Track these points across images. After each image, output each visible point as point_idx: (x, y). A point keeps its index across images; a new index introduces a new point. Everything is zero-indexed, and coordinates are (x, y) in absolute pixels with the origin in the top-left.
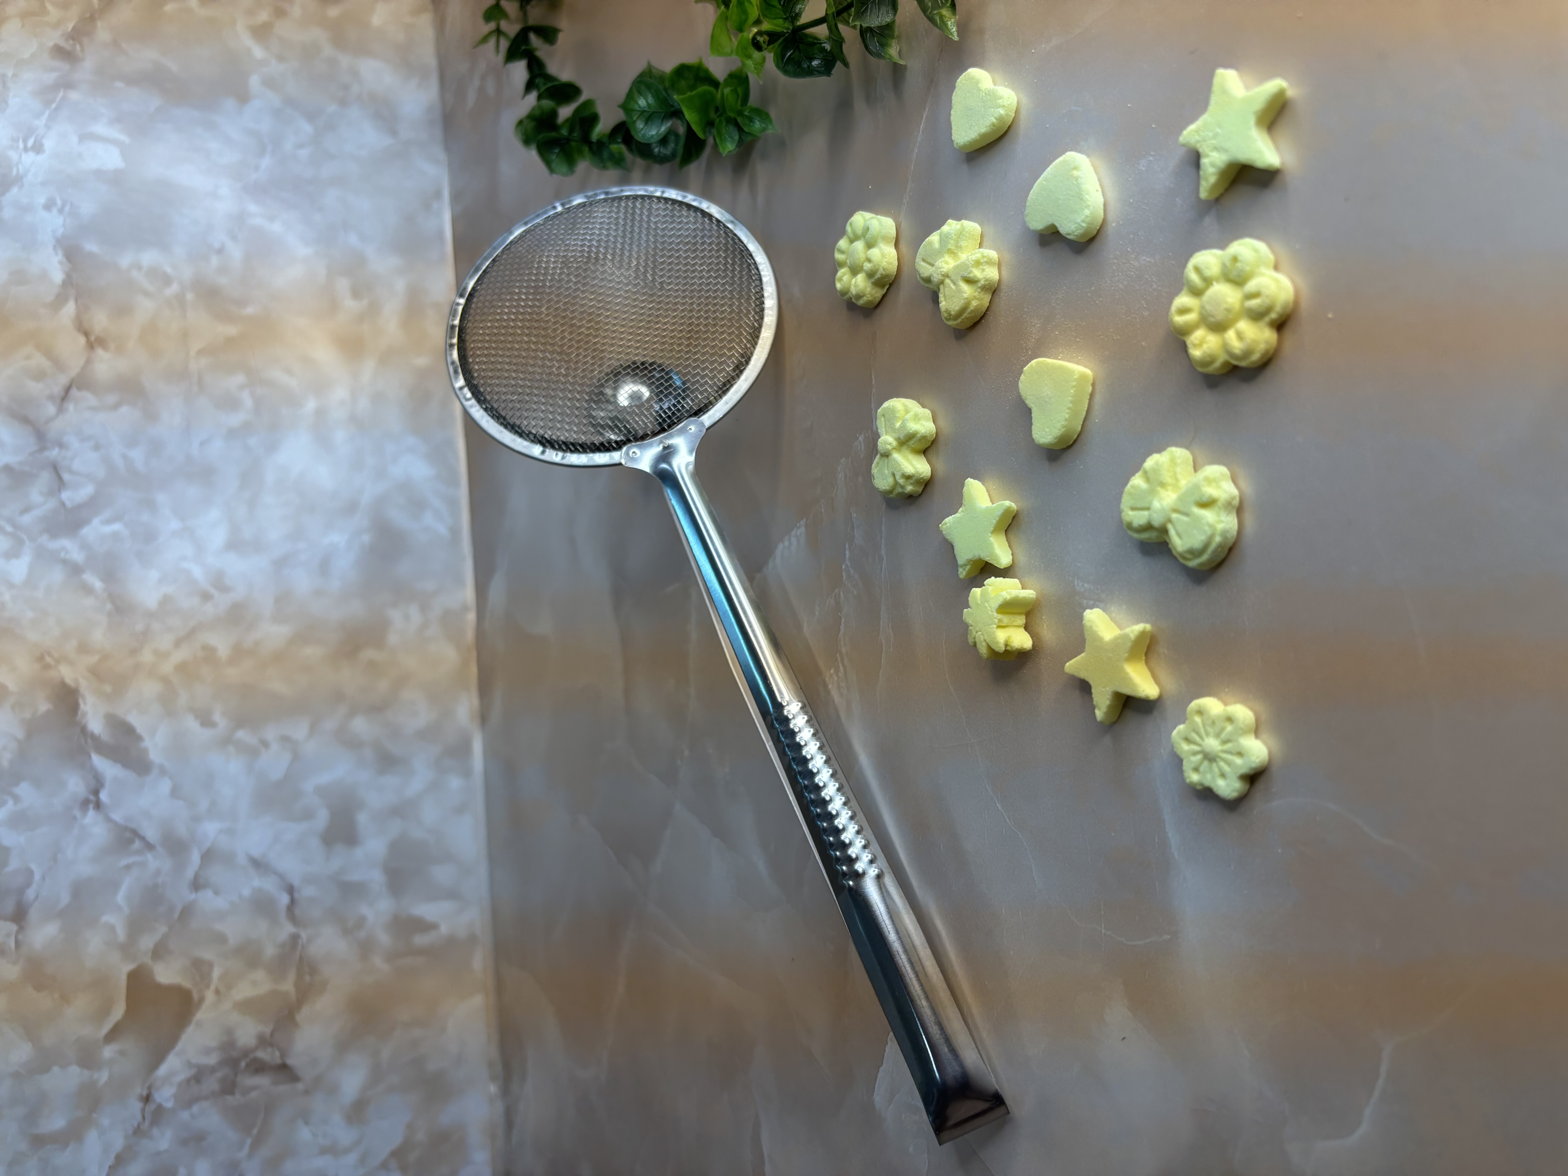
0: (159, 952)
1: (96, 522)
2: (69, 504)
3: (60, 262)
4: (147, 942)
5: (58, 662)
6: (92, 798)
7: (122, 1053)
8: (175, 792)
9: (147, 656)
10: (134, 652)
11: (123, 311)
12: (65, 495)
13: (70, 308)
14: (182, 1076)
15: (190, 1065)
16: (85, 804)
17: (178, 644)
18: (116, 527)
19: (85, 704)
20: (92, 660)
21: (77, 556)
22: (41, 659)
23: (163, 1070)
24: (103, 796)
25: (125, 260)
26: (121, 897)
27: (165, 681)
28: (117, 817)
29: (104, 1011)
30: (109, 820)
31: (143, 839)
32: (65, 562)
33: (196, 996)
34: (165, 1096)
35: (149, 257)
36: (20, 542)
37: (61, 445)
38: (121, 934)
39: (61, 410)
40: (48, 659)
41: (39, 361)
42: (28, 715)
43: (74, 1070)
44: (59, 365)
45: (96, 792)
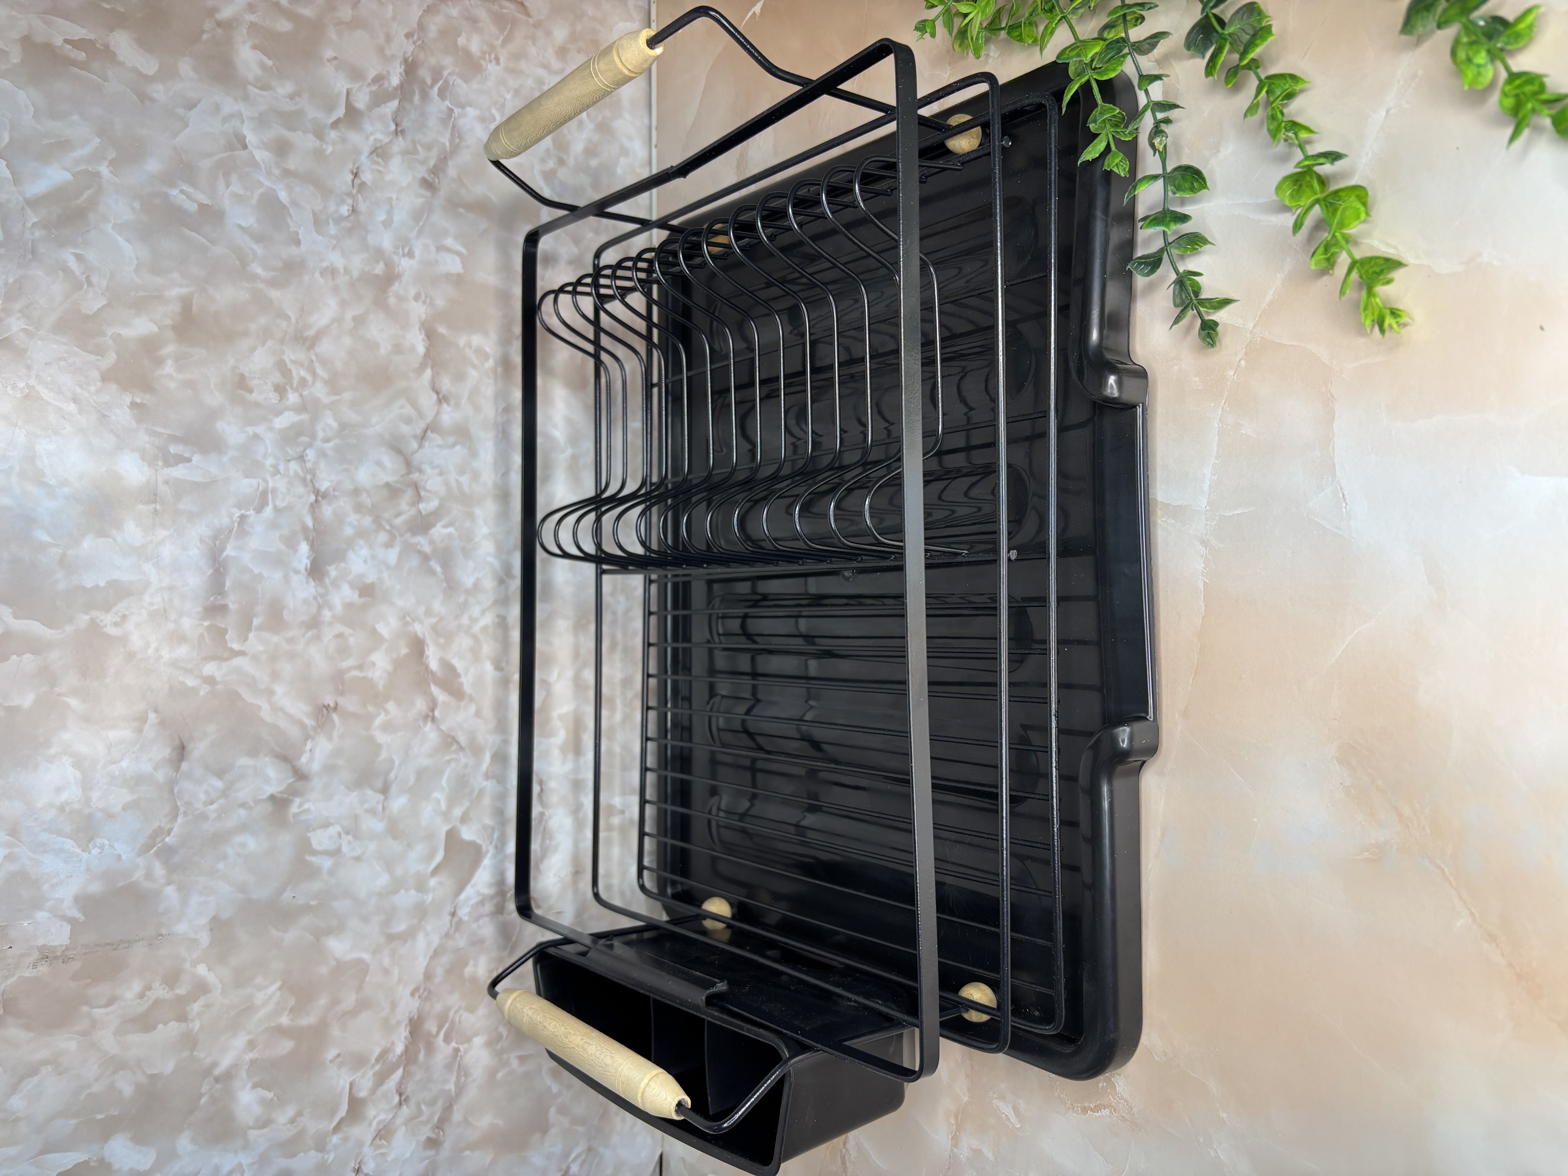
0: (464, 819)
1: (439, 525)
2: (424, 513)
3: (423, 340)
4: (458, 812)
5: (414, 621)
6: (430, 714)
7: (440, 883)
8: (478, 714)
9: (465, 620)
10: (457, 617)
11: (460, 377)
12: (422, 506)
13: (428, 373)
14: (473, 901)
15: (478, 893)
16: (426, 717)
17: (483, 612)
18: (450, 530)
19: (428, 650)
20: (434, 620)
21: (427, 549)
22: (403, 618)
23: (463, 896)
24: (437, 713)
25: (462, 341)
26: (444, 782)
27: (475, 638)
28: (443, 728)
29: (431, 856)
30: (439, 729)
31: (458, 743)
32: (420, 552)
33: (484, 848)
34: (464, 913)
35: (477, 340)
36: (393, 537)
37: (420, 471)
38: (443, 806)
39: (421, 446)
40: (408, 619)
41: (409, 410)
42: (395, 656)
43: (413, 892)
44: (420, 414)
45: (433, 710)
